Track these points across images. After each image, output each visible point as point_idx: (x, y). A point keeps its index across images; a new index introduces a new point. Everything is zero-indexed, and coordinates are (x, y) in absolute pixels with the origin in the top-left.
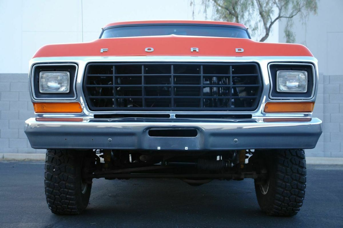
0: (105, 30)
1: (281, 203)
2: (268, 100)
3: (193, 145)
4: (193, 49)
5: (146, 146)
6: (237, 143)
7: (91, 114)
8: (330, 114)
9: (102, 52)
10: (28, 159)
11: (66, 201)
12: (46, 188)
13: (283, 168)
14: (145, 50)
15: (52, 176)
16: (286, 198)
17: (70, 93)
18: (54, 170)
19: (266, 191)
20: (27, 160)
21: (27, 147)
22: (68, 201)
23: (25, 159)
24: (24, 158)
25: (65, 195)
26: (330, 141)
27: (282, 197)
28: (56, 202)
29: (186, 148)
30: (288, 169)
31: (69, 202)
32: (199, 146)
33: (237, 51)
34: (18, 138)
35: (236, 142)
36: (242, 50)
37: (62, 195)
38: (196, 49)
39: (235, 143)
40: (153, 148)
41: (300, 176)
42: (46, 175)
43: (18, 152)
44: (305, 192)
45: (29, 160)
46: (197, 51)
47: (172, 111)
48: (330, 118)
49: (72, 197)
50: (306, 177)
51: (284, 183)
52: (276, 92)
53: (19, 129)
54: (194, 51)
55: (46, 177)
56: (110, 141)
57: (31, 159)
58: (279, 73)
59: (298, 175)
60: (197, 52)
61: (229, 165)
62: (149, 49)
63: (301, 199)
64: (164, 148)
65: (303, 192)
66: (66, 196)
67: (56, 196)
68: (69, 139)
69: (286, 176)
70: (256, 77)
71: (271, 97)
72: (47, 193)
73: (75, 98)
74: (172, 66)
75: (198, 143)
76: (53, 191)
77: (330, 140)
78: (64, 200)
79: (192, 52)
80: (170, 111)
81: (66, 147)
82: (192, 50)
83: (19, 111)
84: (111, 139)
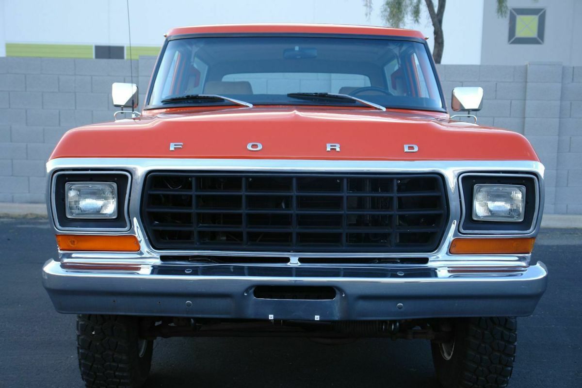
0: (170, 41)
1: (472, 384)
2: (458, 236)
3: (328, 313)
4: (331, 146)
5: (250, 312)
6: (402, 310)
7: (155, 255)
8: (571, 138)
9: (173, 149)
10: (31, 214)
11: (115, 380)
12: (80, 360)
13: (479, 331)
14: (248, 147)
15: (91, 342)
16: (480, 378)
17: (119, 219)
18: (93, 333)
19: (449, 355)
20: (29, 217)
21: (29, 192)
22: (118, 380)
23: (27, 215)
24: (26, 213)
25: (112, 372)
26: (567, 186)
27: (474, 377)
28: (98, 382)
29: (317, 318)
30: (486, 332)
31: (120, 381)
32: (338, 315)
33: (406, 150)
34: (12, 175)
35: (400, 308)
36: (416, 149)
37: (108, 371)
38: (335, 146)
39: (399, 310)
40: (262, 317)
41: (506, 344)
42: (80, 340)
43: (13, 201)
44: (513, 369)
45: (34, 217)
46: (338, 149)
47: (294, 252)
48: (570, 145)
49: (125, 374)
50: (515, 346)
51: (478, 356)
52: (470, 221)
53: (12, 160)
54: (331, 149)
55: (80, 343)
56: (189, 305)
57: (37, 215)
58: (478, 188)
59: (503, 343)
60: (338, 152)
61: (387, 328)
62: (253, 146)
63: (505, 379)
64: (279, 317)
65: (510, 369)
66: (114, 373)
67: (98, 374)
68: (120, 300)
69: (483, 345)
70: (438, 198)
71: (462, 230)
72: (82, 369)
73: (126, 229)
74: (294, 181)
75: (337, 309)
76: (92, 365)
77: (567, 184)
78: (111, 379)
79: (328, 151)
80: (289, 252)
81: (115, 313)
82: (328, 149)
83: (11, 127)
84: (191, 302)
